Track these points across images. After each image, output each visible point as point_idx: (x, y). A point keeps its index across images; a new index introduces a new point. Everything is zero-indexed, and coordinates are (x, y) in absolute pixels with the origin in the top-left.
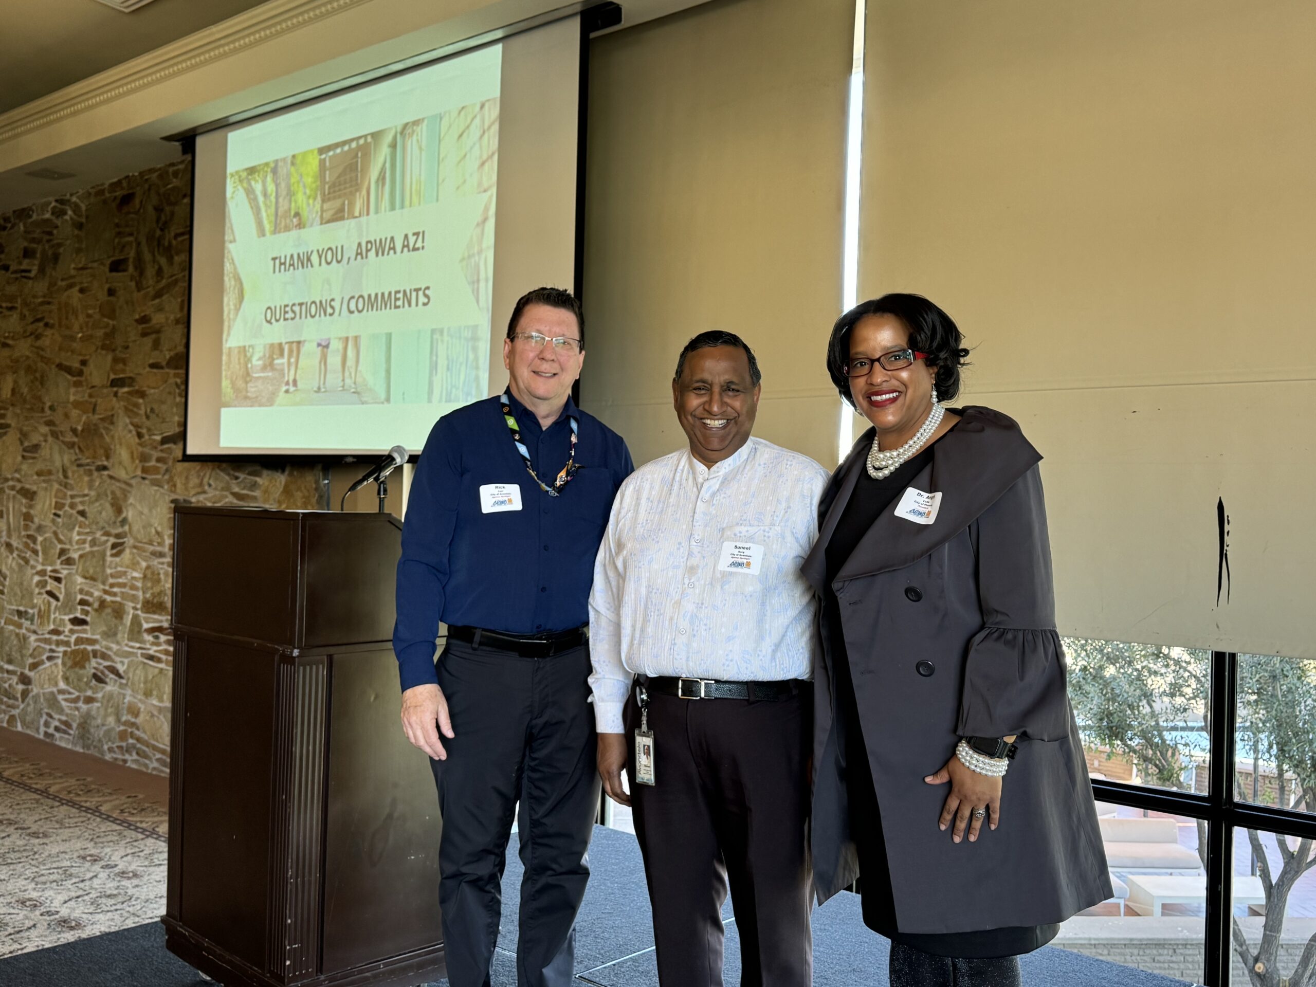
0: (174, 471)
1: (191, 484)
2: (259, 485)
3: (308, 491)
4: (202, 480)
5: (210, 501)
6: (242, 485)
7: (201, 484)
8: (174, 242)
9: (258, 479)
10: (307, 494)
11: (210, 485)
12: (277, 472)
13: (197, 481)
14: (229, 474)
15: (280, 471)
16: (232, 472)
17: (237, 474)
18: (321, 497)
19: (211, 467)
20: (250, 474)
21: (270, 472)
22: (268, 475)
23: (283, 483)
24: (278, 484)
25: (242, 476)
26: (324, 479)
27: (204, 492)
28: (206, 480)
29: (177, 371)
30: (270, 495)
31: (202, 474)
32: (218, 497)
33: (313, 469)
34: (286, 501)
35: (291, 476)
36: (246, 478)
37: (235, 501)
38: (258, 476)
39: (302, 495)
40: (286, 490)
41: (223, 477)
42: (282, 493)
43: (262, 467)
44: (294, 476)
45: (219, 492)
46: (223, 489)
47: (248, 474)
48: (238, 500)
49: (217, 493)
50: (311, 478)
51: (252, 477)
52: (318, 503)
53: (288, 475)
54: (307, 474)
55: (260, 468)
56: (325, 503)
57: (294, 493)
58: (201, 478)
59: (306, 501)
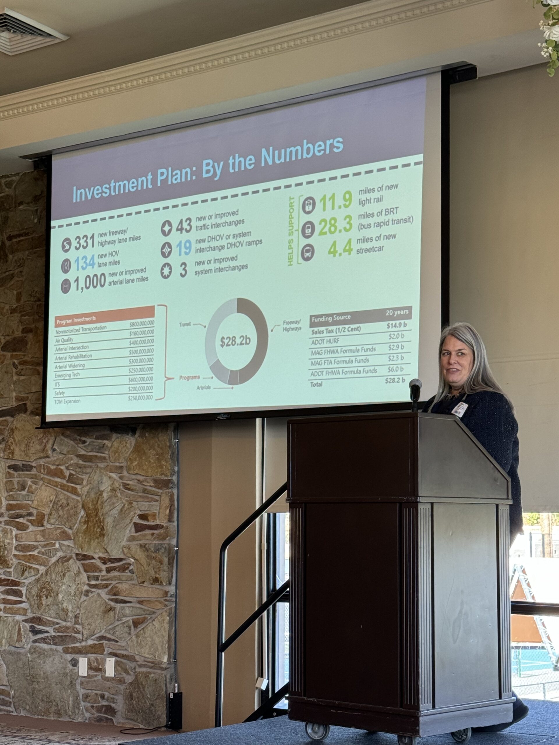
0: (11, 440)
1: (32, 450)
2: (107, 446)
3: (162, 449)
4: (45, 446)
5: (53, 465)
6: (90, 448)
7: (44, 450)
9: (106, 442)
10: (160, 451)
11: (54, 450)
12: (128, 435)
13: (39, 447)
14: (74, 440)
15: (130, 434)
16: (78, 438)
17: (83, 439)
18: (173, 453)
20: (97, 438)
21: (119, 435)
22: (118, 438)
23: (133, 444)
24: (128, 445)
25: (88, 440)
26: (175, 439)
27: (48, 457)
28: (49, 446)
30: (121, 455)
31: (44, 441)
32: (63, 460)
33: (167, 430)
34: (137, 459)
35: (142, 438)
36: (93, 442)
37: (81, 462)
38: (106, 439)
39: (154, 452)
40: (137, 449)
41: (68, 442)
42: (132, 452)
43: (111, 431)
44: (146, 437)
45: (64, 456)
46: (68, 452)
47: (95, 439)
48: (85, 461)
49: (61, 456)
50: (165, 437)
51: (100, 441)
52: (171, 458)
53: (139, 436)
54: (160, 434)
55: (108, 432)
56: (176, 458)
57: (146, 451)
58: (43, 444)
59: (160, 457)
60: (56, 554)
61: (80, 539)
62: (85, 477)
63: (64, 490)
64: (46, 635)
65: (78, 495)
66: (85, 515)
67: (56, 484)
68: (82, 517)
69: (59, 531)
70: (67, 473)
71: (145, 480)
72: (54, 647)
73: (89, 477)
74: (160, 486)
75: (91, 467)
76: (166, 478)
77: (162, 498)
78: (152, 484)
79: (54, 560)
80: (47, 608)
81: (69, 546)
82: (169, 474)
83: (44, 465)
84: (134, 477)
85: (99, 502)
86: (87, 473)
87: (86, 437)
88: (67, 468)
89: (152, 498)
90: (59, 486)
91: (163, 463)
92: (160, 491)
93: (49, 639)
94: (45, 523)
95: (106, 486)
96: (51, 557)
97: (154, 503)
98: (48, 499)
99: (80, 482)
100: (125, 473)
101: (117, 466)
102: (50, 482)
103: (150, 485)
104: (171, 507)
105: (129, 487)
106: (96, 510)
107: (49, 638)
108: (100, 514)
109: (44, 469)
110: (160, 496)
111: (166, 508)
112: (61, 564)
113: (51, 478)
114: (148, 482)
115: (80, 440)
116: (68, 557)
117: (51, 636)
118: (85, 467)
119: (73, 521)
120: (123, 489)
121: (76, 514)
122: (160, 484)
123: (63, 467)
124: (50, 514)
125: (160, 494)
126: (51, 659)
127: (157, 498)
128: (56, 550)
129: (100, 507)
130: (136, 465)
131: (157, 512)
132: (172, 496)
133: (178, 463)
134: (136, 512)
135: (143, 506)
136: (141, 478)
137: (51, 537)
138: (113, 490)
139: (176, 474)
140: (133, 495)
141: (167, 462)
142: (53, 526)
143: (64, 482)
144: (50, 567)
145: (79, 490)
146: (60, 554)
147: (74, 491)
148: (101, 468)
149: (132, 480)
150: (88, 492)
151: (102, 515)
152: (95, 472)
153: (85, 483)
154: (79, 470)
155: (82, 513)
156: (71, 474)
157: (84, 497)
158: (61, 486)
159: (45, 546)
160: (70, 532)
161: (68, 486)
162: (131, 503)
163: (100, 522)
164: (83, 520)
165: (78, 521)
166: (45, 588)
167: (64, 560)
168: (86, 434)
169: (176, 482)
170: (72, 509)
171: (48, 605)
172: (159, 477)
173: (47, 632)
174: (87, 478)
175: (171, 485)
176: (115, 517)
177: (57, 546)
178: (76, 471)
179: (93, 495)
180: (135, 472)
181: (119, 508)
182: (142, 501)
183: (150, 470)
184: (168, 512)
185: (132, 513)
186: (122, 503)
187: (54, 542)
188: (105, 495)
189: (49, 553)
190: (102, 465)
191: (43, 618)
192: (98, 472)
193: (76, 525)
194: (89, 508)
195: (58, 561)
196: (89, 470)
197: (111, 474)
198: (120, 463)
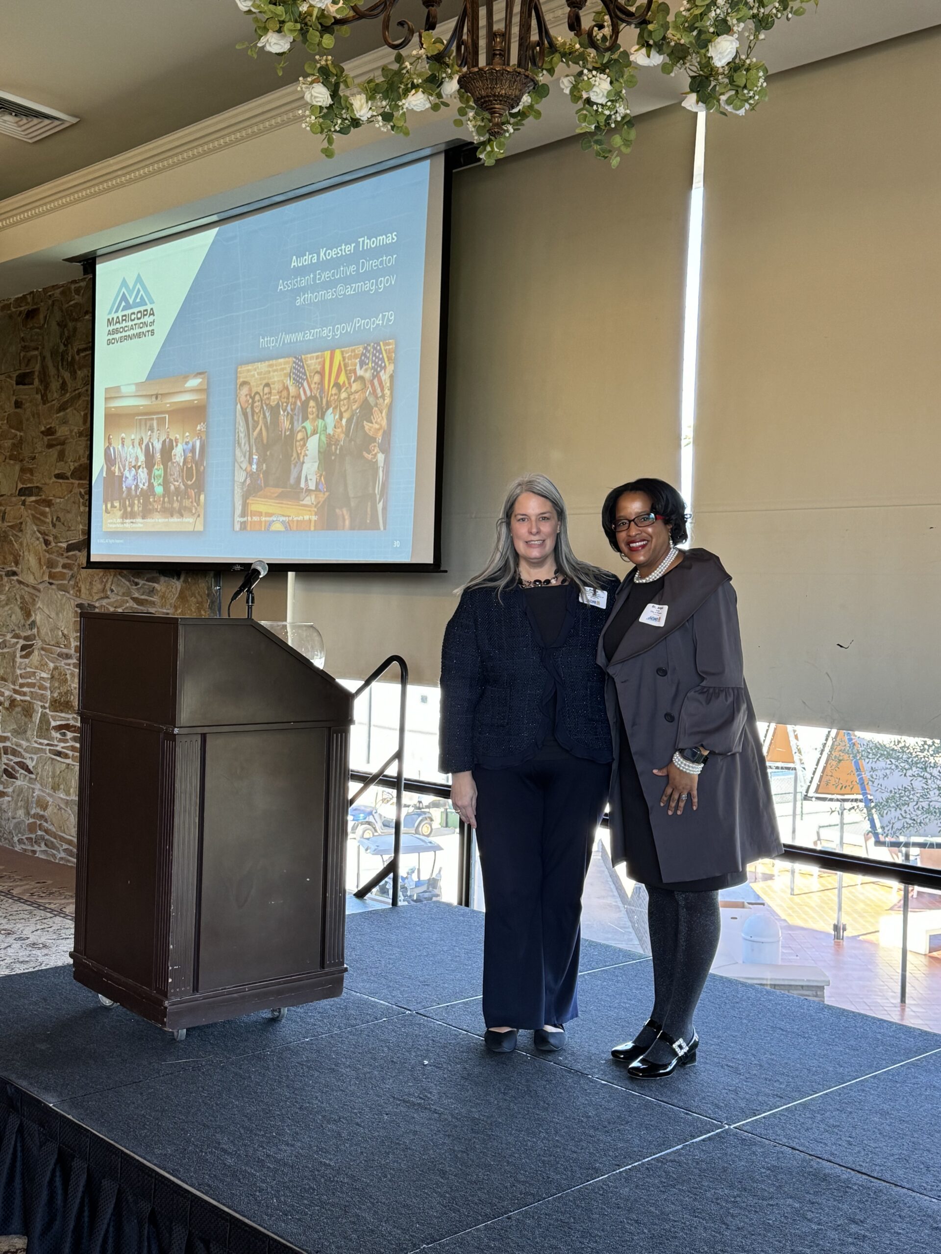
0: (79, 577)
1: (95, 590)
2: (156, 590)
3: (201, 597)
4: (105, 586)
5: (112, 606)
6: (141, 591)
7: (104, 590)
8: (77, 358)
9: (156, 585)
10: (200, 599)
11: (112, 591)
12: (174, 580)
13: (100, 587)
14: (129, 581)
15: (175, 577)
16: (132, 579)
17: (136, 580)
18: (213, 602)
19: (113, 574)
20: (148, 580)
21: (167, 579)
23: (178, 589)
24: (174, 590)
25: (141, 582)
26: (215, 586)
27: (107, 597)
28: (108, 586)
29: (81, 482)
30: (167, 601)
31: (104, 580)
32: (119, 602)
33: (205, 577)
36: (145, 585)
37: (135, 606)
38: (156, 582)
39: (195, 600)
40: (182, 596)
41: (124, 583)
42: (178, 598)
43: (159, 573)
44: (188, 582)
45: (119, 598)
46: (123, 594)
47: (146, 581)
48: (139, 605)
50: (204, 584)
51: (151, 584)
52: (210, 608)
53: (183, 581)
54: (201, 580)
55: (158, 575)
56: (217, 608)
57: (189, 598)
58: (104, 584)
59: (201, 606)
87: (139, 579)
91: (203, 612)
115: (133, 581)
168: (138, 575)
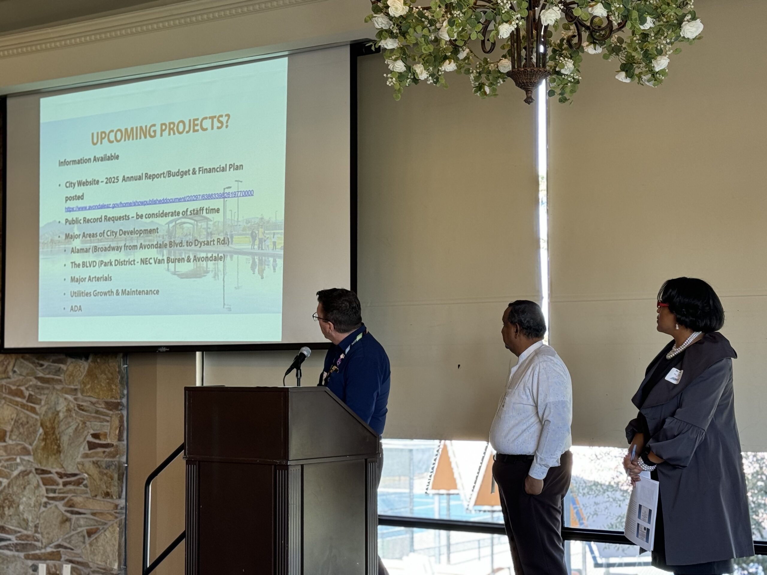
2: (63, 370)
3: (112, 374)
4: (6, 368)
5: (14, 385)
7: (5, 371)
9: (62, 366)
10: (110, 376)
11: (14, 372)
12: (81, 360)
14: (33, 363)
15: (84, 359)
16: (36, 361)
17: (41, 362)
18: (122, 378)
20: (54, 362)
21: (74, 360)
22: (72, 362)
23: (86, 368)
24: (81, 369)
25: (46, 364)
26: (124, 365)
27: (9, 378)
28: (10, 368)
30: (75, 379)
31: (6, 363)
32: (22, 381)
33: (116, 357)
34: (90, 383)
35: (94, 363)
36: (50, 365)
37: (39, 384)
38: (62, 363)
39: (105, 377)
40: (90, 374)
41: (27, 365)
42: (86, 376)
43: (67, 356)
44: (97, 362)
45: (23, 377)
46: (28, 374)
47: (52, 362)
48: (43, 383)
49: (21, 378)
50: (114, 364)
51: (56, 365)
52: (121, 383)
53: (92, 362)
54: (110, 361)
55: (64, 358)
56: (125, 382)
57: (98, 376)
58: (5, 366)
59: (111, 382)
60: (17, 468)
61: (39, 455)
62: (43, 397)
63: (24, 409)
64: (8, 542)
65: (37, 414)
66: (43, 433)
67: (17, 404)
68: (40, 435)
69: (19, 447)
70: (27, 394)
71: (97, 402)
72: (16, 554)
73: (47, 398)
74: (111, 408)
75: (48, 388)
76: (116, 401)
77: (113, 419)
78: (103, 406)
79: (15, 473)
80: (9, 518)
81: (29, 461)
82: (118, 397)
83: (5, 386)
84: (87, 399)
85: (56, 422)
86: (44, 394)
87: (43, 360)
88: (27, 389)
89: (104, 419)
90: (19, 406)
91: (113, 387)
92: (111, 412)
93: (12, 547)
94: (7, 439)
95: (62, 407)
96: (12, 471)
97: (105, 423)
98: (10, 417)
99: (39, 402)
100: (79, 395)
101: (72, 389)
102: (11, 401)
103: (101, 407)
104: (120, 428)
105: (82, 408)
106: (53, 428)
107: (12, 545)
108: (57, 433)
109: (6, 389)
110: (111, 417)
111: (116, 428)
112: (21, 477)
113: (13, 398)
114: (99, 404)
115: (38, 363)
116: (28, 471)
117: (13, 544)
118: (43, 388)
119: (33, 438)
120: (78, 410)
121: (35, 432)
122: (110, 406)
123: (23, 388)
124: (12, 431)
125: (110, 415)
126: (14, 565)
127: (108, 418)
128: (18, 464)
129: (56, 426)
130: (89, 389)
131: (108, 431)
132: (122, 417)
133: (127, 386)
134: (90, 431)
135: (95, 426)
136: (94, 400)
137: (13, 452)
138: (69, 410)
139: (126, 397)
140: (87, 415)
141: (116, 386)
142: (14, 442)
143: (24, 401)
144: (12, 480)
145: (37, 409)
146: (21, 468)
147: (33, 410)
148: (57, 390)
149: (86, 401)
150: (46, 412)
151: (59, 433)
152: (52, 394)
153: (43, 403)
154: (37, 391)
155: (41, 431)
156: (30, 395)
157: (42, 416)
158: (21, 405)
159: (7, 460)
160: (30, 448)
161: (28, 406)
162: (84, 423)
163: (57, 440)
164: (41, 437)
165: (37, 439)
166: (7, 499)
167: (24, 473)
169: (125, 404)
170: (31, 427)
171: (10, 516)
172: (109, 400)
173: (10, 540)
174: (45, 399)
175: (120, 407)
176: (70, 436)
177: (18, 460)
178: (34, 392)
179: (50, 415)
180: (88, 394)
181: (74, 427)
182: (95, 421)
183: (101, 393)
184: (117, 432)
185: (86, 432)
186: (77, 422)
187: (14, 457)
188: (61, 415)
189: (11, 468)
190: (58, 387)
191: (6, 527)
192: (54, 393)
193: (35, 442)
194: (46, 426)
195: (19, 475)
196: (46, 391)
197: (67, 396)
198: (74, 386)
